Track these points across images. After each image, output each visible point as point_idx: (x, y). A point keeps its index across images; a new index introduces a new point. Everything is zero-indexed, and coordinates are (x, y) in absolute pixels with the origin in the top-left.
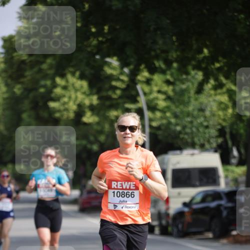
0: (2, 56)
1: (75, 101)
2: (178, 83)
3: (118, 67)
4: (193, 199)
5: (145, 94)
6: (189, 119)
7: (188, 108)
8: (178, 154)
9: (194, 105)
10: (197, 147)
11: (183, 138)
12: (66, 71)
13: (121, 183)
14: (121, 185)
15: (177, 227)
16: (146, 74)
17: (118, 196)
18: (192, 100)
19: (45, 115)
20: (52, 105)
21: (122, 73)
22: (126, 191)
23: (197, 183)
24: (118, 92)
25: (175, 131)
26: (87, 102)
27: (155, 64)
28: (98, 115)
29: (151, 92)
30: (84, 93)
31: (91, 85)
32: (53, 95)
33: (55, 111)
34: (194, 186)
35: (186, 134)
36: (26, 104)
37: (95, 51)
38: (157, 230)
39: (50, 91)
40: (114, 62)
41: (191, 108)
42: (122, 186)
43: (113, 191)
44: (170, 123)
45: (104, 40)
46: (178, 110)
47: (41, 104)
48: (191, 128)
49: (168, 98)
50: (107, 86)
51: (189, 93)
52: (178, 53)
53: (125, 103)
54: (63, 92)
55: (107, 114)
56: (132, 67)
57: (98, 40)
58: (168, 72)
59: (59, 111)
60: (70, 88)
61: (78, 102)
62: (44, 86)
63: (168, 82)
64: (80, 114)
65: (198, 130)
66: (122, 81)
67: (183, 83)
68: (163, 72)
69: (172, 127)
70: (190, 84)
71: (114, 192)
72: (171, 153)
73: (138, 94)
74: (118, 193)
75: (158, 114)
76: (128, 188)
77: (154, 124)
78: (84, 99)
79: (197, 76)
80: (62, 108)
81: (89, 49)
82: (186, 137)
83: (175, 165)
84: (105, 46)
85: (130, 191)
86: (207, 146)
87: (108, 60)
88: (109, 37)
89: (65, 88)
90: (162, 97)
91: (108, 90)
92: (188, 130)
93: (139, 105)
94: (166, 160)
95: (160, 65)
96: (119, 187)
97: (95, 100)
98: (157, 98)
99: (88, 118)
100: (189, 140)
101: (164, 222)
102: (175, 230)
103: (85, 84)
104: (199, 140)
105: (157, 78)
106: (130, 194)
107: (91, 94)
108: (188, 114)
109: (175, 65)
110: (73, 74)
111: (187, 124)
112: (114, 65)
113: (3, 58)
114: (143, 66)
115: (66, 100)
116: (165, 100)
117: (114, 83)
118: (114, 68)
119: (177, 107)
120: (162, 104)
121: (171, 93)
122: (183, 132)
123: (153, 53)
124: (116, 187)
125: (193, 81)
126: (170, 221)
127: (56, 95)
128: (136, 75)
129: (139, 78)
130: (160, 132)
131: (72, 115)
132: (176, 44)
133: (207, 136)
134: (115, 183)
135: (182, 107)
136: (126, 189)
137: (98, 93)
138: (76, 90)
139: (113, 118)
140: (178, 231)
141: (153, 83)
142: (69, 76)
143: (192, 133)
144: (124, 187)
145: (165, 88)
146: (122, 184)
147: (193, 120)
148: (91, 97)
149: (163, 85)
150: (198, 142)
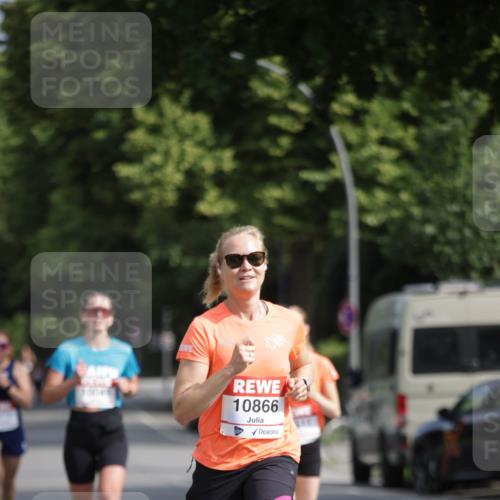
1: (178, 164)
2: (428, 119)
3: (285, 81)
4: (464, 399)
5: (349, 147)
6: (455, 208)
7: (453, 179)
8: (429, 293)
10: (474, 275)
11: (440, 253)
12: (160, 90)
13: (253, 381)
14: (253, 386)
15: (425, 467)
16: (351, 98)
17: (247, 408)
18: (463, 161)
19: (106, 195)
20: (125, 171)
21: (294, 96)
22: (262, 399)
23: (475, 364)
24: (285, 142)
25: (421, 236)
26: (208, 165)
27: (372, 74)
28: (234, 195)
29: (363, 143)
30: (201, 144)
31: (218, 125)
32: (126, 147)
33: (130, 185)
35: (449, 243)
36: (60, 170)
37: (228, 41)
38: (376, 477)
39: (118, 138)
40: (275, 67)
41: (459, 182)
42: (256, 388)
43: (236, 398)
44: (408, 217)
45: (251, 13)
46: (428, 187)
47: (96, 169)
48: (460, 231)
49: (406, 157)
51: (458, 143)
52: (431, 47)
53: (301, 168)
54: (150, 140)
55: (257, 195)
56: (318, 80)
57: (237, 14)
58: (407, 94)
59: (140, 186)
60: (168, 130)
61: (185, 165)
63: (405, 119)
64: (190, 193)
66: (294, 114)
67: (443, 121)
68: (394, 94)
69: (415, 227)
70: (458, 122)
71: (237, 401)
72: (410, 289)
73: (332, 148)
75: (381, 196)
76: (267, 391)
77: (372, 220)
78: (201, 157)
79: (477, 103)
80: (147, 179)
81: (214, 35)
82: (448, 250)
83: (419, 318)
84: (254, 27)
85: (271, 399)
87: (262, 63)
88: (264, 7)
89: (155, 130)
90: (389, 153)
91: (258, 137)
92: (452, 235)
93: (335, 174)
94: (398, 307)
95: (385, 76)
96: (248, 391)
97: (227, 160)
98: (377, 158)
99: (211, 203)
100: (456, 259)
101: (393, 457)
102: (421, 475)
103: (203, 121)
104: (480, 259)
105: (379, 107)
106: (270, 404)
107: (218, 146)
108: (454, 196)
109: (421, 75)
110: (176, 97)
111: (451, 219)
112: (274, 75)
113: (4, 53)
114: (344, 79)
115: (156, 159)
116: (397, 161)
117: (274, 120)
118: (274, 84)
119: (426, 179)
120: (389, 171)
121: (411, 145)
122: (441, 238)
123: (369, 47)
124: (242, 391)
125: (467, 113)
126: (409, 454)
127: (133, 146)
128: (333, 99)
129: (336, 107)
130: (383, 240)
131: (171, 197)
132: (427, 23)
134: (242, 382)
135: (437, 178)
136: (263, 395)
137: (235, 142)
138: (183, 137)
139: (272, 205)
140: (428, 478)
141: (368, 119)
142: (166, 103)
143: (463, 241)
144: (260, 391)
145: (398, 132)
146: (255, 384)
147: (465, 208)
148: (218, 153)
149: (395, 124)
150: (477, 264)
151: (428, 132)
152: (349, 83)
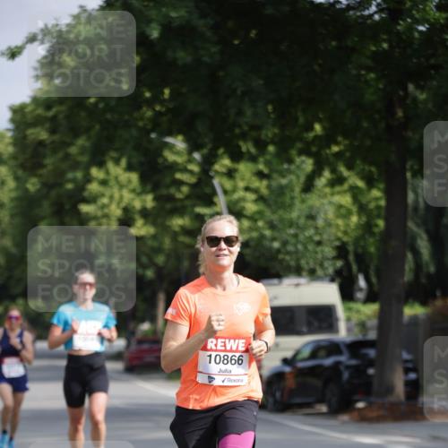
0: (9, 134)
1: (118, 204)
2: (275, 175)
3: (185, 152)
4: (297, 353)
5: (225, 192)
6: (292, 231)
7: (290, 213)
8: (275, 285)
9: (300, 210)
10: (304, 273)
11: (283, 260)
12: (106, 157)
13: (223, 340)
14: (223, 344)
15: (274, 396)
16: (226, 162)
17: (218, 361)
18: (297, 202)
20: (85, 208)
21: (190, 161)
22: (230, 355)
23: (305, 329)
24: (185, 189)
25: (270, 249)
26: (137, 204)
27: (239, 147)
28: (154, 224)
29: (234, 190)
30: (133, 191)
31: (144, 179)
32: (86, 194)
33: (88, 218)
34: (299, 333)
35: (288, 253)
36: (46, 208)
37: (149, 127)
39: (81, 188)
40: (179, 143)
41: (294, 215)
42: (225, 346)
43: (209, 353)
44: (262, 237)
45: (163, 109)
46: (274, 218)
47: (67, 207)
48: (295, 245)
49: (261, 199)
50: (168, 180)
51: (292, 191)
52: (276, 130)
53: (194, 206)
54: (101, 189)
55: (168, 223)
56: (205, 151)
57: (154, 110)
58: (261, 160)
59: (95, 218)
60: (112, 183)
61: (123, 205)
62: (74, 180)
63: (260, 175)
64: (126, 221)
65: (306, 248)
66: (191, 172)
67: (284, 177)
68: (253, 159)
69: (267, 243)
70: (293, 177)
71: (210, 356)
73: (214, 193)
74: (218, 357)
75: (246, 223)
76: (234, 348)
78: (133, 199)
79: (304, 166)
80: (99, 213)
81: (141, 124)
82: (288, 258)
84: (165, 119)
86: (320, 272)
87: (169, 140)
88: (171, 106)
89: (104, 183)
90: (250, 196)
91: (168, 187)
92: (290, 248)
93: (216, 209)
95: (248, 150)
96: (219, 348)
97: (149, 201)
98: (243, 199)
99: (138, 228)
100: (293, 263)
103: (134, 177)
104: (308, 263)
105: (244, 168)
106: (236, 359)
107: (143, 192)
108: (291, 224)
109: (271, 148)
110: (117, 162)
111: (289, 238)
112: (178, 148)
113: (12, 137)
114: (221, 151)
115: (105, 200)
116: (256, 201)
117: (178, 176)
119: (274, 212)
120: (251, 207)
121: (264, 191)
122: (283, 251)
123: (237, 131)
124: (214, 348)
125: (299, 172)
127: (91, 193)
128: (213, 164)
129: (217, 167)
132: (272, 116)
133: (319, 256)
135: (281, 212)
136: (231, 351)
138: (121, 187)
139: (177, 229)
140: (276, 402)
141: (237, 175)
142: (111, 165)
143: (297, 252)
144: (228, 348)
145: (256, 183)
146: (225, 342)
147: (298, 232)
148: (144, 197)
149: (254, 178)
150: (306, 267)
151: (274, 184)
152: (224, 153)
